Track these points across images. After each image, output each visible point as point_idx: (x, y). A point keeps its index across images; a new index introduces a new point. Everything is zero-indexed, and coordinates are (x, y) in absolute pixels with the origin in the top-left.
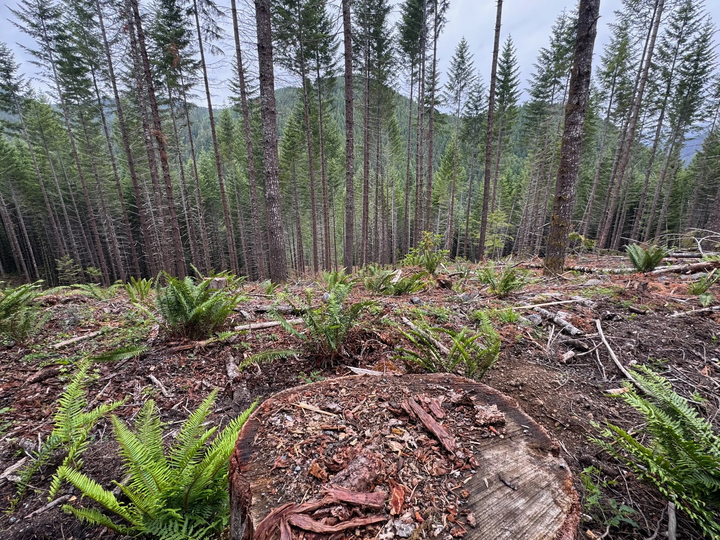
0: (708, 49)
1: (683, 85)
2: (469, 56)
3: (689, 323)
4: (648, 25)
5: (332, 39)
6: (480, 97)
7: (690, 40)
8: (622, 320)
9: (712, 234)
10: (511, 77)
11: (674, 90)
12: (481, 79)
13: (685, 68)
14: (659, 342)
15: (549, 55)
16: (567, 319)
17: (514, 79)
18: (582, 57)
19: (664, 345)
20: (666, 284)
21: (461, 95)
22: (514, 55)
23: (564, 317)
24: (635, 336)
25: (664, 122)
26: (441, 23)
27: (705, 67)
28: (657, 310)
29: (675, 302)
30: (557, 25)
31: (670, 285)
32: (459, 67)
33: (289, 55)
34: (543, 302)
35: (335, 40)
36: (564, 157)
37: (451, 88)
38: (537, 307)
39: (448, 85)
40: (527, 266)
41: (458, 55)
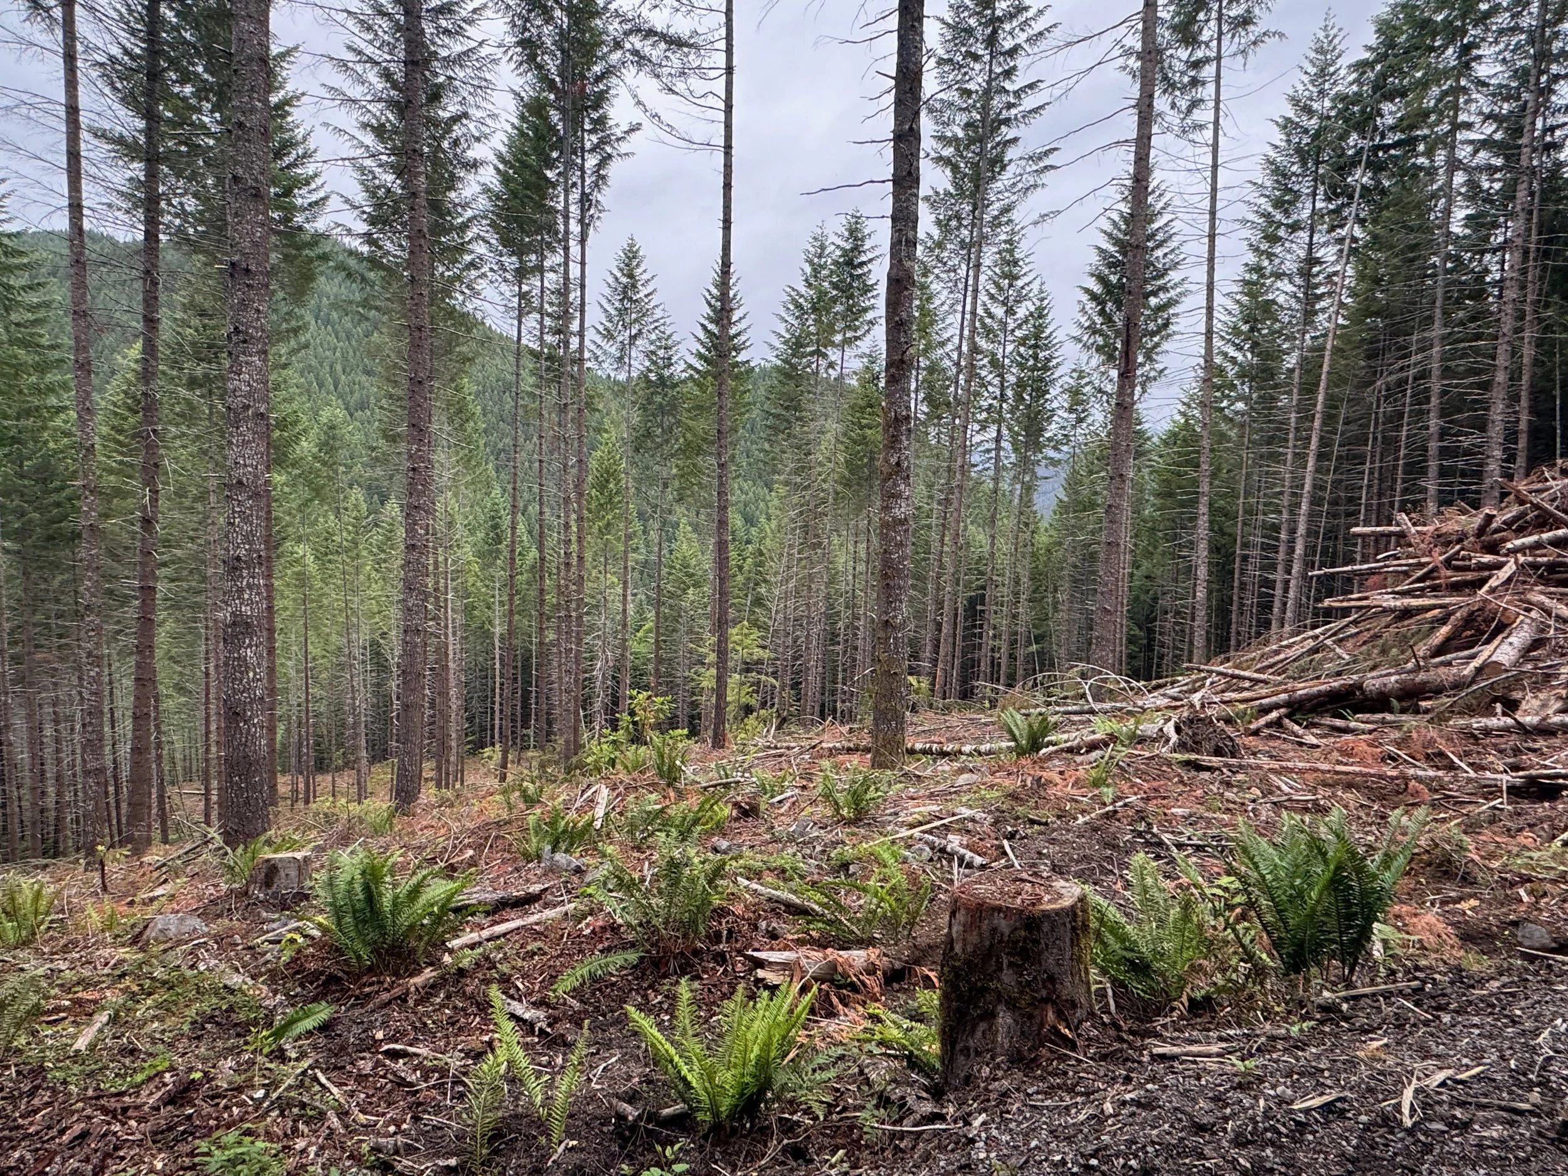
0: (1048, 331)
1: (1020, 384)
2: (645, 277)
3: (1095, 830)
4: (961, 286)
5: (308, 183)
6: (669, 359)
7: (1021, 312)
8: (1026, 837)
9: (1100, 673)
10: (732, 332)
11: (1009, 393)
12: (668, 321)
13: (1021, 356)
14: (1072, 860)
15: (801, 300)
16: (961, 845)
17: (739, 334)
18: (897, 391)
19: (1078, 862)
20: (1061, 773)
21: (633, 354)
22: (735, 289)
23: (957, 843)
24: (1048, 856)
25: (1003, 444)
26: (592, 211)
27: (1048, 360)
28: (1059, 817)
29: (1076, 801)
30: (812, 249)
31: (1067, 775)
32: (625, 297)
33: (181, 204)
34: (921, 824)
35: (313, 186)
36: (886, 551)
37: (609, 335)
38: (916, 832)
39: (601, 328)
40: (830, 750)
41: (621, 270)
